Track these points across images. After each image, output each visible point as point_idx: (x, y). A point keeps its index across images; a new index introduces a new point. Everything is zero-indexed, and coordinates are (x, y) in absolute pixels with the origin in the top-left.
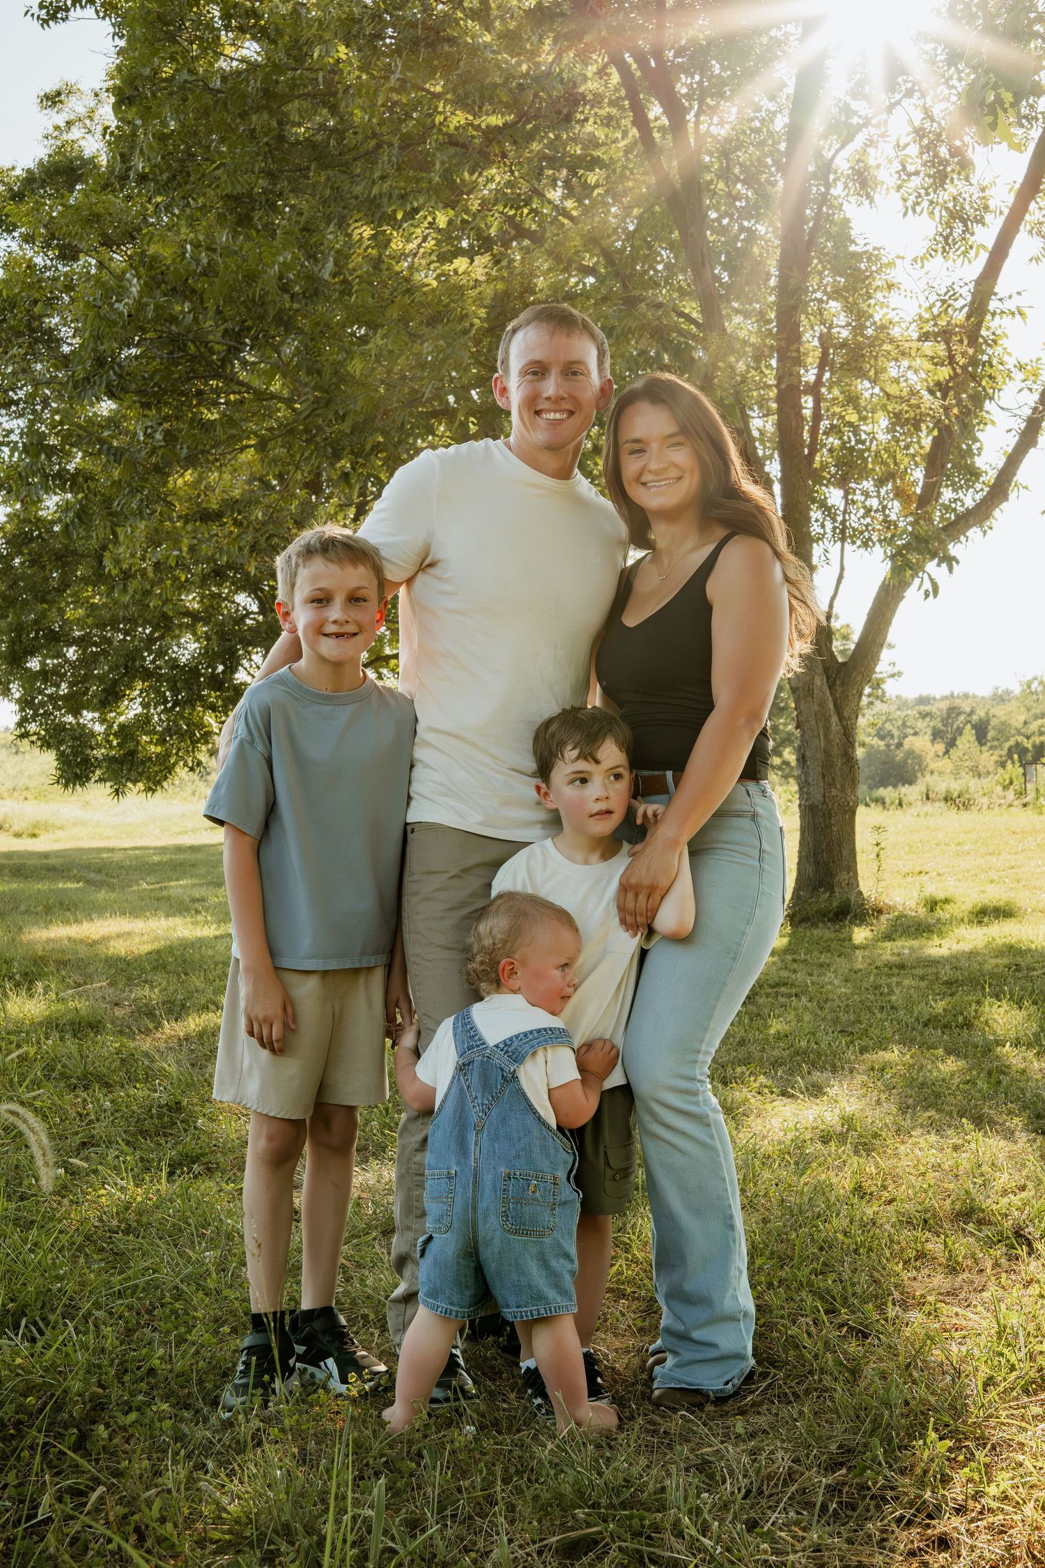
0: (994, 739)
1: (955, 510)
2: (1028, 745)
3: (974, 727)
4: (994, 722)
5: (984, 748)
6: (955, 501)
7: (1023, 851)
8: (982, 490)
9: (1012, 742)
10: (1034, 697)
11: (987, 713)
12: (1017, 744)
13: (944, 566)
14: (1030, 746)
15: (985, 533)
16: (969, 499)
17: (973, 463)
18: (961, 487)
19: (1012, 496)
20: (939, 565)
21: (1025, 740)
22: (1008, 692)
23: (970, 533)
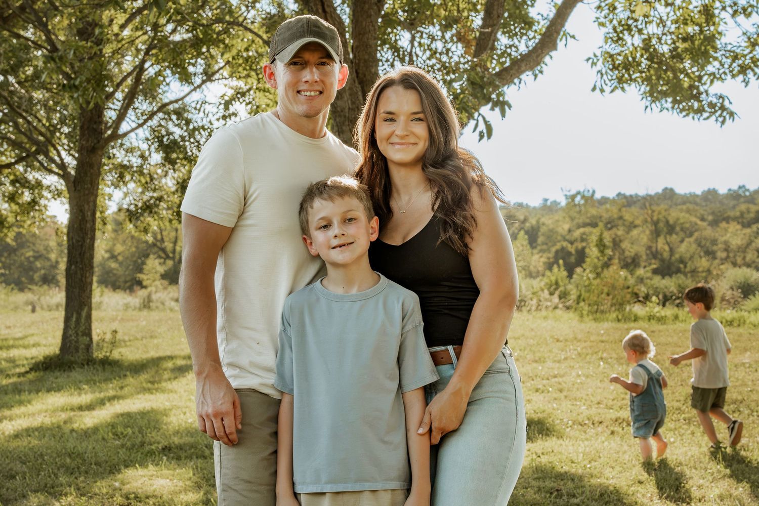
0: (543, 244)
1: (510, 55)
2: (572, 249)
3: (527, 233)
4: (543, 229)
5: (535, 251)
6: (510, 47)
7: (566, 359)
8: (534, 37)
9: (558, 246)
10: (577, 209)
11: (538, 222)
12: (563, 249)
13: (497, 110)
14: (573, 251)
15: (536, 76)
16: (523, 46)
17: (527, 14)
18: (516, 34)
19: (560, 44)
20: (492, 109)
21: (569, 245)
22: (555, 203)
23: (523, 77)
